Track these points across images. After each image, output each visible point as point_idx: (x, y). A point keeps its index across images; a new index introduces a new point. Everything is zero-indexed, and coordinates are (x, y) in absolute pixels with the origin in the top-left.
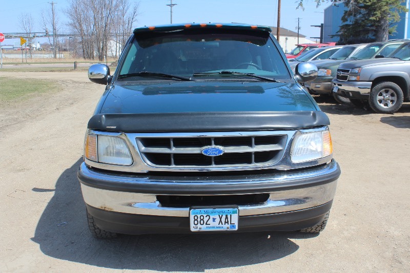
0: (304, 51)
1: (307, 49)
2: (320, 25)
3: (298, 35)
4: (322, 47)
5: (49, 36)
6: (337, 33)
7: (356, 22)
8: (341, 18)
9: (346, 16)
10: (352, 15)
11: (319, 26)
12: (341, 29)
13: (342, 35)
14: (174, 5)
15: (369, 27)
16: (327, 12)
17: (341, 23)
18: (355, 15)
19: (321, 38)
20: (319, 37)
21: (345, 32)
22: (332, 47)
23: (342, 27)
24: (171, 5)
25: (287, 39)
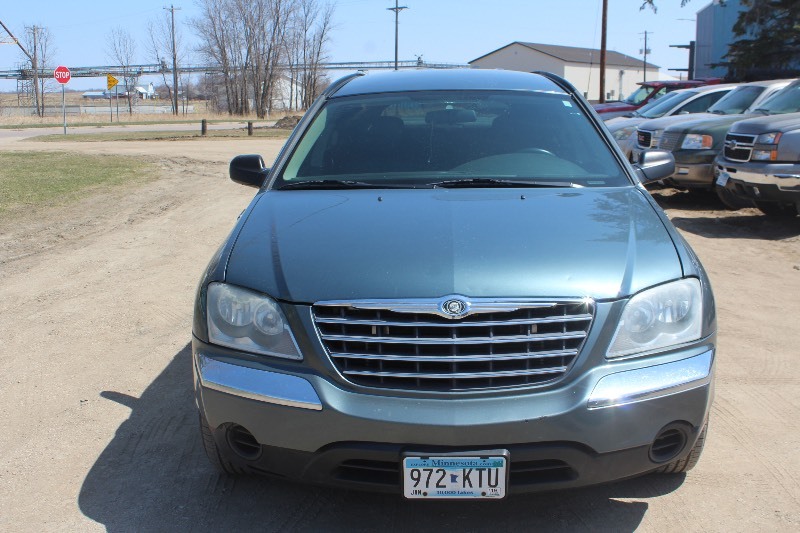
0: (652, 96)
1: (661, 92)
2: (689, 44)
3: (645, 66)
4: (691, 87)
5: (168, 71)
6: (724, 58)
7: (764, 35)
8: (731, 27)
9: (744, 24)
10: (755, 21)
11: (686, 47)
12: (732, 50)
13: (733, 62)
14: (401, 8)
15: (790, 46)
16: (703, 17)
17: (732, 38)
18: (762, 22)
19: (690, 70)
20: (687, 67)
21: (741, 56)
22: (713, 87)
23: (735, 47)
24: (397, 9)
25: (622, 73)
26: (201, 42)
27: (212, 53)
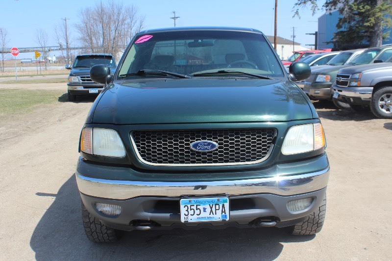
0: (301, 57)
1: (304, 56)
2: (315, 33)
3: (294, 43)
4: (318, 53)
5: (63, 49)
6: (332, 39)
7: (351, 28)
8: (336, 25)
9: (341, 24)
10: (346, 22)
11: (314, 34)
12: (336, 36)
13: (336, 42)
15: (363, 34)
16: (321, 20)
17: (336, 30)
18: (349, 22)
19: (316, 45)
20: (314, 44)
21: (340, 38)
22: (329, 53)
23: (337, 34)
24: (174, 18)
25: (283, 47)
26: (80, 35)
27: (85, 40)
